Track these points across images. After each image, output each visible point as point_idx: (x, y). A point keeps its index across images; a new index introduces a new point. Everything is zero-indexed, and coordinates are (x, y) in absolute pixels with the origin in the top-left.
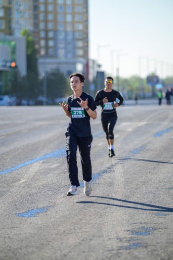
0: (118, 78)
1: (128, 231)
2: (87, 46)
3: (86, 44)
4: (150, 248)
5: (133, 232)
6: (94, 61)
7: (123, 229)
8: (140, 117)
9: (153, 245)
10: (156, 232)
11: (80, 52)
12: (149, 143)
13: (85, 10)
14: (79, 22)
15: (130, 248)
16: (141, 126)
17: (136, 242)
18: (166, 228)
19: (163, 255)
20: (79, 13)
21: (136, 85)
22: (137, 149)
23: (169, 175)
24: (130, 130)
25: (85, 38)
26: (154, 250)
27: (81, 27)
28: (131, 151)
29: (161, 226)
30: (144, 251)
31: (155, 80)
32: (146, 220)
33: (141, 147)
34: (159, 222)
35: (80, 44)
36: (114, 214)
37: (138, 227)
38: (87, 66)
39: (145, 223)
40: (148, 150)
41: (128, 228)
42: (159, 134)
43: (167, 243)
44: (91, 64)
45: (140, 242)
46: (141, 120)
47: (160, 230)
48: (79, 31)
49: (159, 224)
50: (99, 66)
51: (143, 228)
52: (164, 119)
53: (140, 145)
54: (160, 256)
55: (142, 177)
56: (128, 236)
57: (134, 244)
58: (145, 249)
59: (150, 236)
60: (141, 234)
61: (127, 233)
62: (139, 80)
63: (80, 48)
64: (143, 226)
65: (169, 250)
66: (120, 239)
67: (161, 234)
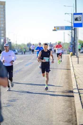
0: (16, 44)
1: (8, 100)
2: (5, 33)
3: (4, 32)
4: (14, 106)
5: (9, 101)
6: (7, 38)
7: (6, 100)
8: (21, 59)
9: (16, 105)
10: (18, 100)
11: (3, 35)
12: (23, 68)
13: (4, 19)
14: (2, 24)
15: (7, 107)
16: (21, 62)
17: (9, 104)
18: (22, 99)
20: (2, 21)
21: (23, 47)
22: (18, 70)
23: (28, 80)
24: (17, 63)
25: (4, 30)
26: (15, 107)
27: (3, 26)
28: (16, 71)
30: (12, 108)
31: (30, 45)
32: (15, 96)
33: (20, 70)
34: (20, 97)
35: (2, 32)
36: (4, 94)
37: (12, 99)
38: (5, 40)
39: (15, 97)
40: (22, 71)
41: (8, 99)
42: (27, 65)
43: (21, 104)
44: (6, 39)
45: (11, 104)
46: (22, 60)
47: (20, 100)
48: (2, 27)
50: (10, 40)
51: (13, 99)
52: (30, 60)
53: (19, 69)
54: (17, 109)
55: (17, 81)
56: (7, 102)
57: (9, 105)
58: (12, 107)
59: (15, 102)
60: (12, 101)
61: (7, 101)
62: (24, 45)
63: (2, 33)
64: (14, 98)
65: (21, 107)
66: (4, 103)
67: (20, 101)
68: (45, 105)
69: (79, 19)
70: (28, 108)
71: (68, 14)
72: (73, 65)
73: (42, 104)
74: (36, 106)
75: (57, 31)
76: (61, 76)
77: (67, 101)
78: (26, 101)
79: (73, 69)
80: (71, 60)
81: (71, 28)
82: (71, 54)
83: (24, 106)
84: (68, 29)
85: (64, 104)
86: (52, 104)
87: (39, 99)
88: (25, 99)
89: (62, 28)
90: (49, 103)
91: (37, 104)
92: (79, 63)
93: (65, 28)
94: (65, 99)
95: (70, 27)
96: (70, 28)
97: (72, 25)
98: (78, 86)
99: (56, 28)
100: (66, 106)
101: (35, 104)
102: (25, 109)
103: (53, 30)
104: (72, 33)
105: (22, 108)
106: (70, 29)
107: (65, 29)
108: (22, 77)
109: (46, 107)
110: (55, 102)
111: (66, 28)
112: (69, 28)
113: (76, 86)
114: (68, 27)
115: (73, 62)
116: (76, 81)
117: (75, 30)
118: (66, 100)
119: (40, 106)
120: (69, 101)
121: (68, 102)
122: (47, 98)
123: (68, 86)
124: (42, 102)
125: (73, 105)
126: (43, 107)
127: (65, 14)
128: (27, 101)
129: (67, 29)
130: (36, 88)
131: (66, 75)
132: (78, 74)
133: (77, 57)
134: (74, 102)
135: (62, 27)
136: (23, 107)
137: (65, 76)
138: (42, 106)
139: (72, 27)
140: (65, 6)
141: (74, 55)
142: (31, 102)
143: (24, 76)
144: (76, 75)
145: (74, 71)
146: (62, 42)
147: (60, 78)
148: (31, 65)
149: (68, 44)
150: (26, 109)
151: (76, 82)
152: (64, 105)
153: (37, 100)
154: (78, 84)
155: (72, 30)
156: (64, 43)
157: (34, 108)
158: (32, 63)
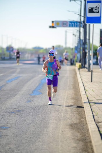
12: (3, 85)
18: (6, 136)
19: (3, 151)
29: (4, 134)
31: (11, 49)
34: (3, 132)
40: (2, 90)
42: (10, 81)
43: (6, 144)
47: (3, 137)
49: (3, 133)
52: (13, 72)
62: (2, 49)
67: (3, 139)
68: (45, 146)
69: (96, 10)
70: (19, 150)
71: (75, 1)
72: (84, 84)
73: (40, 144)
74: (30, 147)
75: (56, 28)
76: (65, 100)
77: (80, 140)
78: (13, 139)
79: (85, 89)
80: (80, 75)
81: (78, 24)
82: (79, 65)
83: (12, 146)
84: (75, 26)
85: (75, 145)
86: (56, 145)
87: (34, 137)
88: (12, 136)
89: (64, 24)
90: (51, 142)
91: (33, 144)
92: (93, 81)
93: (70, 25)
94: (77, 138)
95: (77, 22)
97: (80, 20)
98: (95, 118)
99: (54, 23)
100: (79, 148)
101: (29, 143)
102: (13, 151)
103: (50, 27)
104: (80, 31)
105: (8, 150)
106: (77, 26)
107: (70, 26)
108: (4, 100)
109: (47, 149)
110: (60, 141)
111: (71, 23)
112: (76, 24)
113: (92, 117)
114: (74, 22)
115: (83, 79)
116: (92, 110)
117: (85, 27)
118: (78, 140)
119: (37, 147)
120: (82, 141)
121: (80, 142)
122: (46, 135)
123: (79, 117)
124: (39, 141)
125: (90, 148)
126: (41, 150)
127: (70, 1)
128: (16, 139)
129: (72, 25)
130: (28, 118)
131: (73, 98)
132: (94, 98)
133: (89, 71)
134: (91, 142)
135: (65, 22)
136: (10, 148)
137: (73, 101)
138: (41, 147)
139: (80, 22)
141: (84, 67)
142: (23, 141)
143: (7, 98)
144: (90, 99)
145: (87, 93)
146: (62, 47)
147: (65, 103)
148: (16, 82)
149: (72, 49)
150: (16, 151)
151: (92, 112)
152: (76, 147)
153: (31, 137)
154: (94, 114)
155: (80, 27)
156: (66, 48)
157: (28, 151)
158: (18, 77)
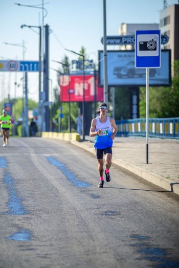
71: (30, 27)
89: (11, 66)
93: (21, 67)
95: (33, 63)
96: (33, 66)
107: (21, 70)
111: (22, 65)
112: (31, 65)
114: (29, 63)
117: (46, 71)
127: (22, 27)
129: (25, 67)
135: (13, 63)
140: (19, 5)
155: (39, 70)
